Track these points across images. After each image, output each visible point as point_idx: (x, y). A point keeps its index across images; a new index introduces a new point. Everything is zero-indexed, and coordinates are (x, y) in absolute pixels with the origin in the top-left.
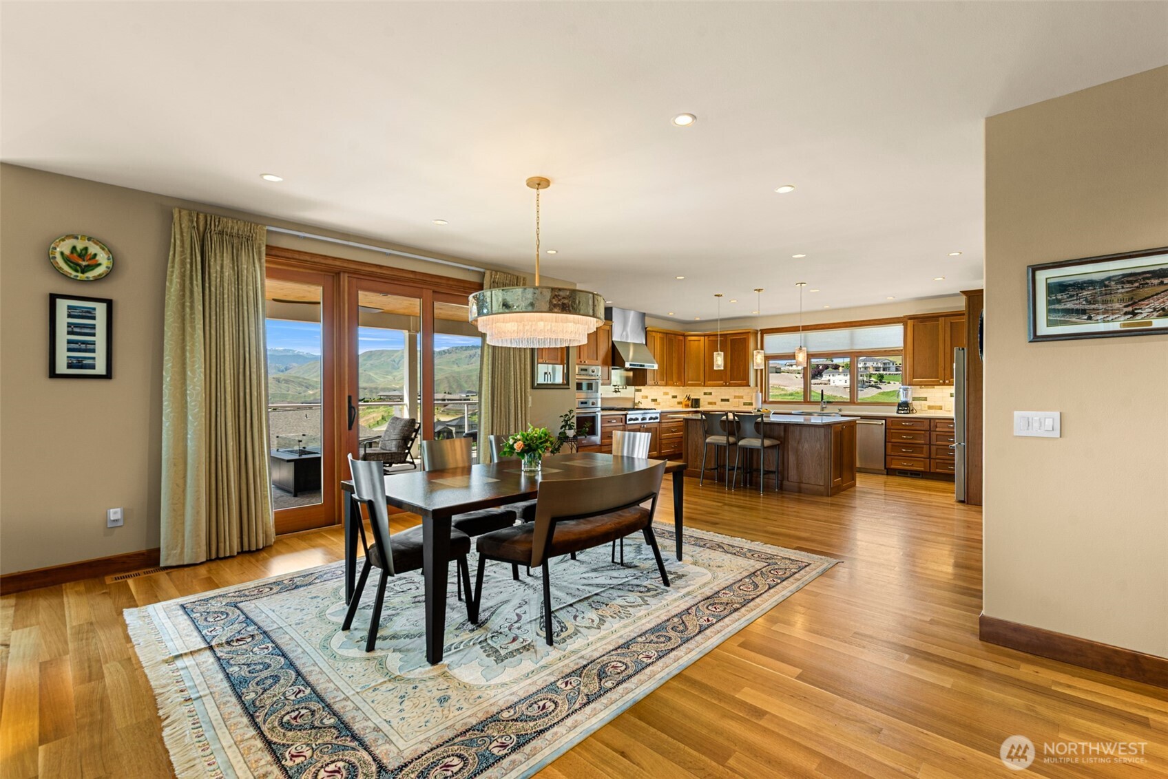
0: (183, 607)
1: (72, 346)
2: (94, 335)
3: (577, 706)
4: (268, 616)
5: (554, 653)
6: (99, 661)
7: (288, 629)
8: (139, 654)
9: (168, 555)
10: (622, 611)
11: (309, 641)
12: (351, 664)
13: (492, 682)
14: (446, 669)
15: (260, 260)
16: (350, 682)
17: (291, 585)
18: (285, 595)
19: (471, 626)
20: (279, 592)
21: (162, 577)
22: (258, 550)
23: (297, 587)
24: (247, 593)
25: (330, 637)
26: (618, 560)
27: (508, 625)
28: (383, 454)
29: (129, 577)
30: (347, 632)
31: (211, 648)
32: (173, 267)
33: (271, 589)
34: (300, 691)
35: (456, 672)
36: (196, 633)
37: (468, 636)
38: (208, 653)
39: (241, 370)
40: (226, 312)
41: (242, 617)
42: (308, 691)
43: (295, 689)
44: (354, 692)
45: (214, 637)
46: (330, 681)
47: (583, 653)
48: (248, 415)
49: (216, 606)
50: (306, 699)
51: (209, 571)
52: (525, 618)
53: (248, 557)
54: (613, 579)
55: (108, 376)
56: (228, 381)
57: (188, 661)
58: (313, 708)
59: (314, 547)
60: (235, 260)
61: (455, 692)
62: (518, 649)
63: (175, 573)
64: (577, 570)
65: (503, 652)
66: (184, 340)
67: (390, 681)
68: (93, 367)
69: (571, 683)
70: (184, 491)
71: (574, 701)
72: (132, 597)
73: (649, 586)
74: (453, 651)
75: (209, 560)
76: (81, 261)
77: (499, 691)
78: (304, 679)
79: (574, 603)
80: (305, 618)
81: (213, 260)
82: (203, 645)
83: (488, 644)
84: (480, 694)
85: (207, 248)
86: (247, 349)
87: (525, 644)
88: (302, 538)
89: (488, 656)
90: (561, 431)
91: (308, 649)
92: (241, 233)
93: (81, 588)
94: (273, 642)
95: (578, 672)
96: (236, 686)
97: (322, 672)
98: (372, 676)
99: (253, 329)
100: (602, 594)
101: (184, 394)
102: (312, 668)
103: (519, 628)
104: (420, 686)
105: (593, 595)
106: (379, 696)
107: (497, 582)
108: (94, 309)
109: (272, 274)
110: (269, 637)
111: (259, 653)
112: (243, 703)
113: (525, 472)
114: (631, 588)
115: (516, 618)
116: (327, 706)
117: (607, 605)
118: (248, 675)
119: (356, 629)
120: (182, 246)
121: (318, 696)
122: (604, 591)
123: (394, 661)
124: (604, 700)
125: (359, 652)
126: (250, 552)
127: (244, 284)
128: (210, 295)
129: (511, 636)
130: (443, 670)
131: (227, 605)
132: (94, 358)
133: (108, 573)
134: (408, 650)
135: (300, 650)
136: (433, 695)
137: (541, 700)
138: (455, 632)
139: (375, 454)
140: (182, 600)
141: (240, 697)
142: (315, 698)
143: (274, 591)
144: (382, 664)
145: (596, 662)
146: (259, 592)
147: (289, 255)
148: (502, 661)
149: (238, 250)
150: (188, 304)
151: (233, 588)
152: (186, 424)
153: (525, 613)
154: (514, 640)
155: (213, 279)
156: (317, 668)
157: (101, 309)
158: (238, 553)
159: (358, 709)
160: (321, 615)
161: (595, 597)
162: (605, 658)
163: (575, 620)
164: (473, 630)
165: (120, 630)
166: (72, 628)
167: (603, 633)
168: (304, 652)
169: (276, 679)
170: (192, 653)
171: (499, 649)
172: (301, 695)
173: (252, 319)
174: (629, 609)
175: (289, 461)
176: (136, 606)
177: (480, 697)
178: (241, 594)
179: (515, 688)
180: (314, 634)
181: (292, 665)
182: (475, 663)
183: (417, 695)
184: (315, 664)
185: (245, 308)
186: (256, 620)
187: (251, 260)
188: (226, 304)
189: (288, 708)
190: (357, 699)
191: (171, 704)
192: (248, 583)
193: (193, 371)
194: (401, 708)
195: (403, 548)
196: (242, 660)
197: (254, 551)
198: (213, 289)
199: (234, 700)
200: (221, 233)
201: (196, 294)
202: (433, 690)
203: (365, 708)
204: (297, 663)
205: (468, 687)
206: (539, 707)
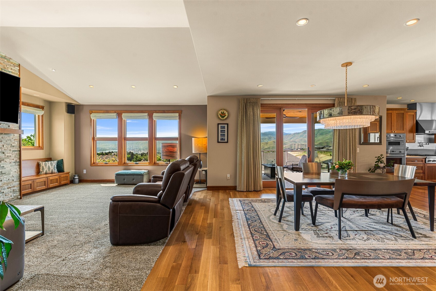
0: (240, 200)
1: (222, 135)
2: (225, 132)
3: (341, 258)
4: (257, 207)
5: (340, 242)
6: (224, 207)
7: (261, 211)
8: (230, 207)
9: (238, 188)
10: (380, 239)
11: (265, 215)
12: (274, 223)
13: (313, 241)
14: (300, 233)
15: (259, 108)
16: (272, 227)
17: (264, 201)
18: (262, 203)
19: (312, 225)
20: (261, 202)
21: (237, 193)
22: (258, 191)
23: (265, 202)
24: (253, 201)
25: (270, 216)
26: (390, 221)
27: (326, 229)
28: (299, 168)
29: (231, 191)
30: (275, 216)
31: (244, 210)
32: (240, 114)
33: (259, 201)
34: (260, 225)
35: (302, 235)
36: (241, 206)
37: (310, 227)
38: (243, 211)
39: (254, 140)
40: (251, 124)
41: (251, 206)
42: (262, 226)
43: (259, 224)
44: (272, 230)
45: (245, 208)
46: (268, 225)
47: (353, 246)
48: (256, 152)
49: (246, 202)
50: (261, 227)
51: (247, 194)
52: (333, 229)
53: (255, 192)
54: (383, 228)
55: (227, 142)
56: (251, 143)
57: (239, 211)
58: (262, 229)
59: (272, 193)
60: (253, 110)
61: (300, 239)
62: (326, 236)
63: (240, 193)
64: (366, 220)
65: (320, 235)
66: (242, 132)
67: (283, 230)
68: (225, 140)
69: (342, 251)
70: (242, 172)
71: (340, 256)
72: (231, 196)
73: (403, 235)
74: (304, 230)
75: (247, 191)
76: (223, 115)
77: (314, 244)
78: (262, 223)
79: (358, 230)
80: (265, 210)
81: (248, 110)
82: (242, 209)
83: (316, 232)
84: (308, 243)
85: (247, 107)
86: (256, 134)
87: (330, 236)
88: (270, 190)
89: (315, 235)
90: (376, 164)
91: (264, 217)
92: (254, 102)
93: (222, 192)
94: (257, 213)
95: (347, 250)
96: (247, 220)
97: (266, 223)
98: (278, 228)
99: (257, 128)
100: (374, 231)
101: (242, 147)
102: (264, 221)
103: (330, 231)
104: (290, 234)
105: (369, 230)
106: (278, 233)
107: (328, 216)
108: (225, 126)
109: (262, 111)
110: (256, 212)
111: (253, 214)
112: (248, 223)
113: (340, 176)
114: (391, 233)
115: (330, 228)
116: (265, 230)
117: (374, 235)
118: (250, 218)
119: (277, 216)
120: (242, 108)
121: (264, 227)
122: (375, 230)
123: (285, 227)
124: (353, 261)
125: (277, 222)
126: (256, 191)
127: (255, 116)
128: (247, 120)
129: (326, 232)
130: (299, 233)
131: (249, 202)
132: (225, 138)
133: (227, 190)
134: (290, 225)
135: (262, 217)
136: (293, 238)
137: (328, 251)
138: (306, 225)
139: (296, 167)
140: (240, 199)
141: (247, 222)
142: (263, 228)
143: (260, 202)
144: (282, 226)
145: (357, 250)
146: (256, 201)
147: (267, 105)
148: (319, 237)
149: (254, 107)
150: (243, 123)
151: (251, 199)
152: (242, 155)
153: (335, 227)
154: (326, 233)
155: (248, 115)
156: (265, 222)
157: (226, 126)
158: (253, 191)
159: (272, 233)
160: (269, 210)
161: (370, 231)
162: (362, 250)
163: (355, 236)
164: (313, 227)
165: (228, 202)
166: (220, 199)
167: (366, 243)
168: (263, 217)
169: (256, 221)
170: (240, 210)
171: (320, 234)
172: (260, 226)
173: (257, 126)
174: (385, 239)
175: (269, 167)
176: (231, 198)
177: (307, 243)
178: (252, 201)
179: (320, 245)
180: (267, 214)
181: (260, 219)
182: (309, 235)
183: (289, 236)
184: (265, 221)
185: (255, 122)
186: (254, 207)
187: (257, 109)
188: (251, 122)
189: (257, 228)
190: (273, 232)
191: (234, 218)
192: (254, 198)
193: (244, 141)
194: (283, 237)
195: (290, 194)
196: (249, 215)
197: (257, 191)
198: (248, 118)
199: (246, 222)
200: (250, 103)
201: (244, 120)
202: (294, 237)
203: (274, 234)
204: (261, 219)
205: (305, 240)
206: (326, 253)
